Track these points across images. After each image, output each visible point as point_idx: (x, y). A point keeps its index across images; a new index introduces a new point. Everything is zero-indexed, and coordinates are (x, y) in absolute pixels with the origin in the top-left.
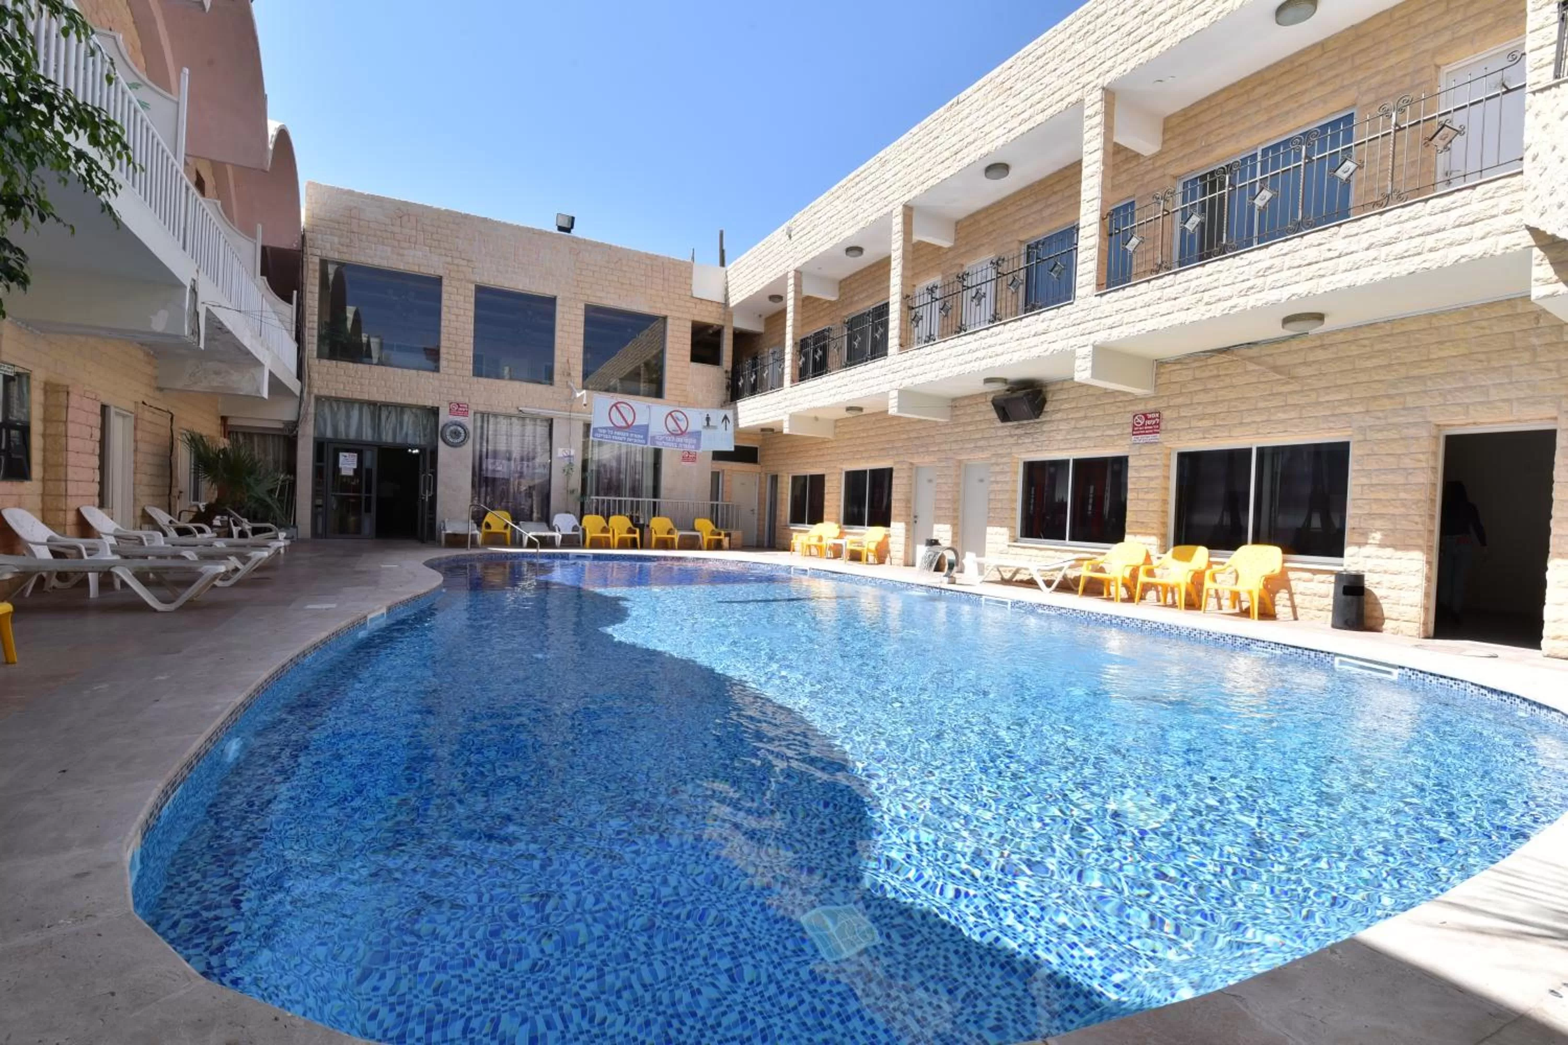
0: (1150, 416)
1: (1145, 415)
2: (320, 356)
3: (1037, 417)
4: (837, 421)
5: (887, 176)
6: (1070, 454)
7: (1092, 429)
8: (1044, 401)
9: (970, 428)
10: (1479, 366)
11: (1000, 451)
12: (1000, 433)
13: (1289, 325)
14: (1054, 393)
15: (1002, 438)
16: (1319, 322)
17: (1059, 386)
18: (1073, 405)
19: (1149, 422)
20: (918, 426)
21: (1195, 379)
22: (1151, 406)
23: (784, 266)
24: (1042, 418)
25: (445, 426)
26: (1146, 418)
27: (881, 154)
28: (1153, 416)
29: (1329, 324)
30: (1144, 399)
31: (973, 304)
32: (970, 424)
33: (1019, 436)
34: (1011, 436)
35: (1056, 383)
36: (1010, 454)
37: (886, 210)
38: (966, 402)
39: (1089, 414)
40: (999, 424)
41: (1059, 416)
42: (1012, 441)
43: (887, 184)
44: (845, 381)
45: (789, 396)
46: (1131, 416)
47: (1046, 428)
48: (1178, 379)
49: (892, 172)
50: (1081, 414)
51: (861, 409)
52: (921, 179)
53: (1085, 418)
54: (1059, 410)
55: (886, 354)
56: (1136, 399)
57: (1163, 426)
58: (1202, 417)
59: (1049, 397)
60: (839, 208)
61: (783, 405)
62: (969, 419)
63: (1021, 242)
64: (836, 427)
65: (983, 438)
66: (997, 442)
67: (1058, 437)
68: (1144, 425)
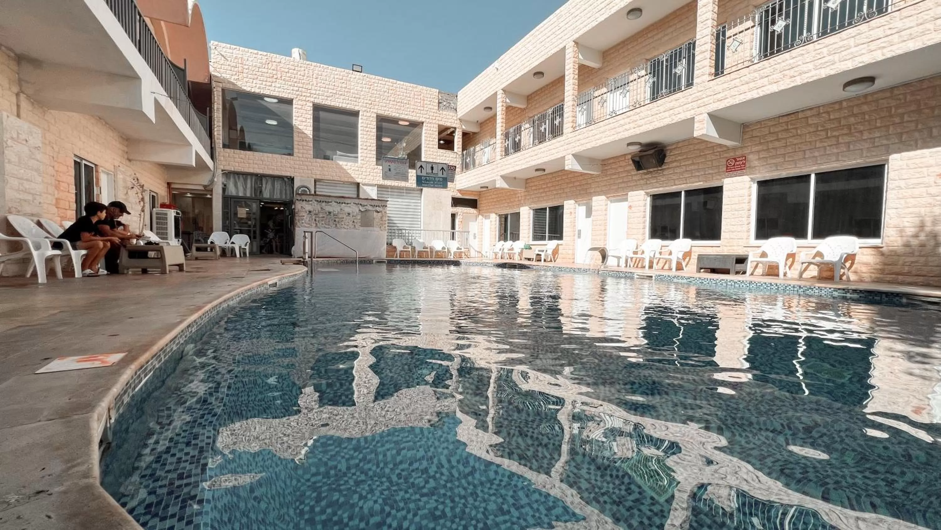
0: (738, 159)
1: (735, 159)
2: (224, 146)
3: (660, 166)
4: (527, 179)
5: (561, 25)
6: (682, 187)
7: (698, 170)
8: (665, 156)
9: (614, 177)
12: (635, 178)
13: (848, 88)
14: (671, 150)
15: (637, 180)
16: (871, 83)
17: (674, 147)
18: (685, 157)
19: (738, 163)
20: (581, 178)
21: (770, 133)
22: (739, 153)
23: (495, 87)
24: (664, 167)
25: (299, 188)
26: (736, 161)
27: (558, 11)
28: (741, 159)
29: (879, 84)
30: (735, 149)
31: (621, 97)
32: (614, 174)
33: (647, 179)
34: (643, 179)
35: (673, 144)
37: (561, 46)
38: (611, 161)
39: (695, 161)
40: (635, 172)
41: (675, 164)
42: (642, 182)
43: (562, 30)
44: (536, 152)
45: (499, 165)
46: (724, 160)
47: (666, 172)
48: (759, 134)
49: (565, 22)
50: (690, 162)
51: (544, 170)
52: (585, 23)
53: (693, 164)
54: (675, 161)
55: (562, 134)
56: (728, 149)
57: (747, 165)
58: (776, 157)
59: (668, 153)
60: (530, 48)
61: (495, 171)
62: (614, 171)
63: (647, 60)
64: (526, 183)
65: (624, 181)
66: (633, 184)
67: (674, 178)
68: (734, 165)
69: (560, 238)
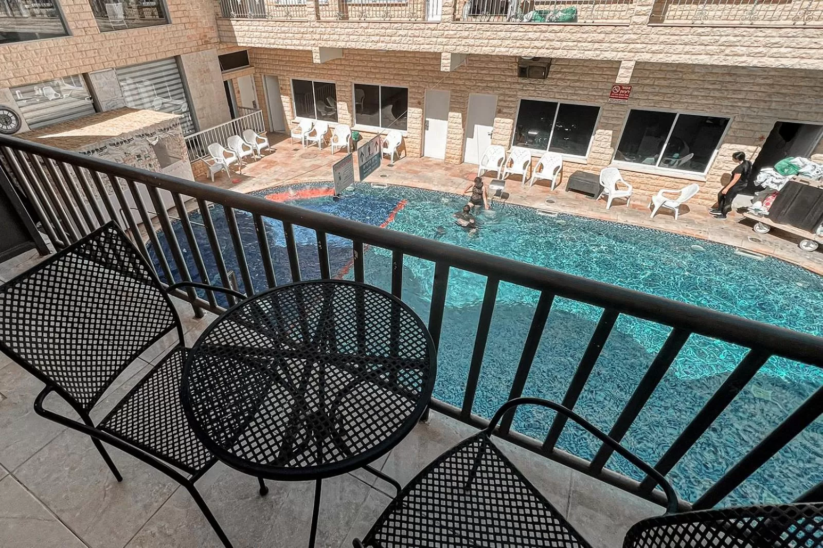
0: (623, 88)
1: (621, 86)
6: (560, 100)
7: (581, 88)
8: (550, 65)
10: (815, 93)
11: (507, 92)
12: (509, 80)
15: (511, 83)
18: (571, 70)
19: (622, 91)
21: (661, 70)
26: (621, 89)
28: (626, 88)
32: (484, 68)
33: (525, 85)
34: (519, 84)
36: (515, 95)
39: (581, 78)
44: (389, 32)
45: (317, 30)
46: (610, 85)
47: (547, 82)
48: (650, 68)
50: (576, 78)
53: (578, 81)
54: (560, 72)
57: (630, 95)
58: (657, 94)
61: (308, 37)
62: (482, 65)
65: (494, 81)
66: (505, 86)
67: (555, 90)
68: (619, 93)
69: (404, 128)
